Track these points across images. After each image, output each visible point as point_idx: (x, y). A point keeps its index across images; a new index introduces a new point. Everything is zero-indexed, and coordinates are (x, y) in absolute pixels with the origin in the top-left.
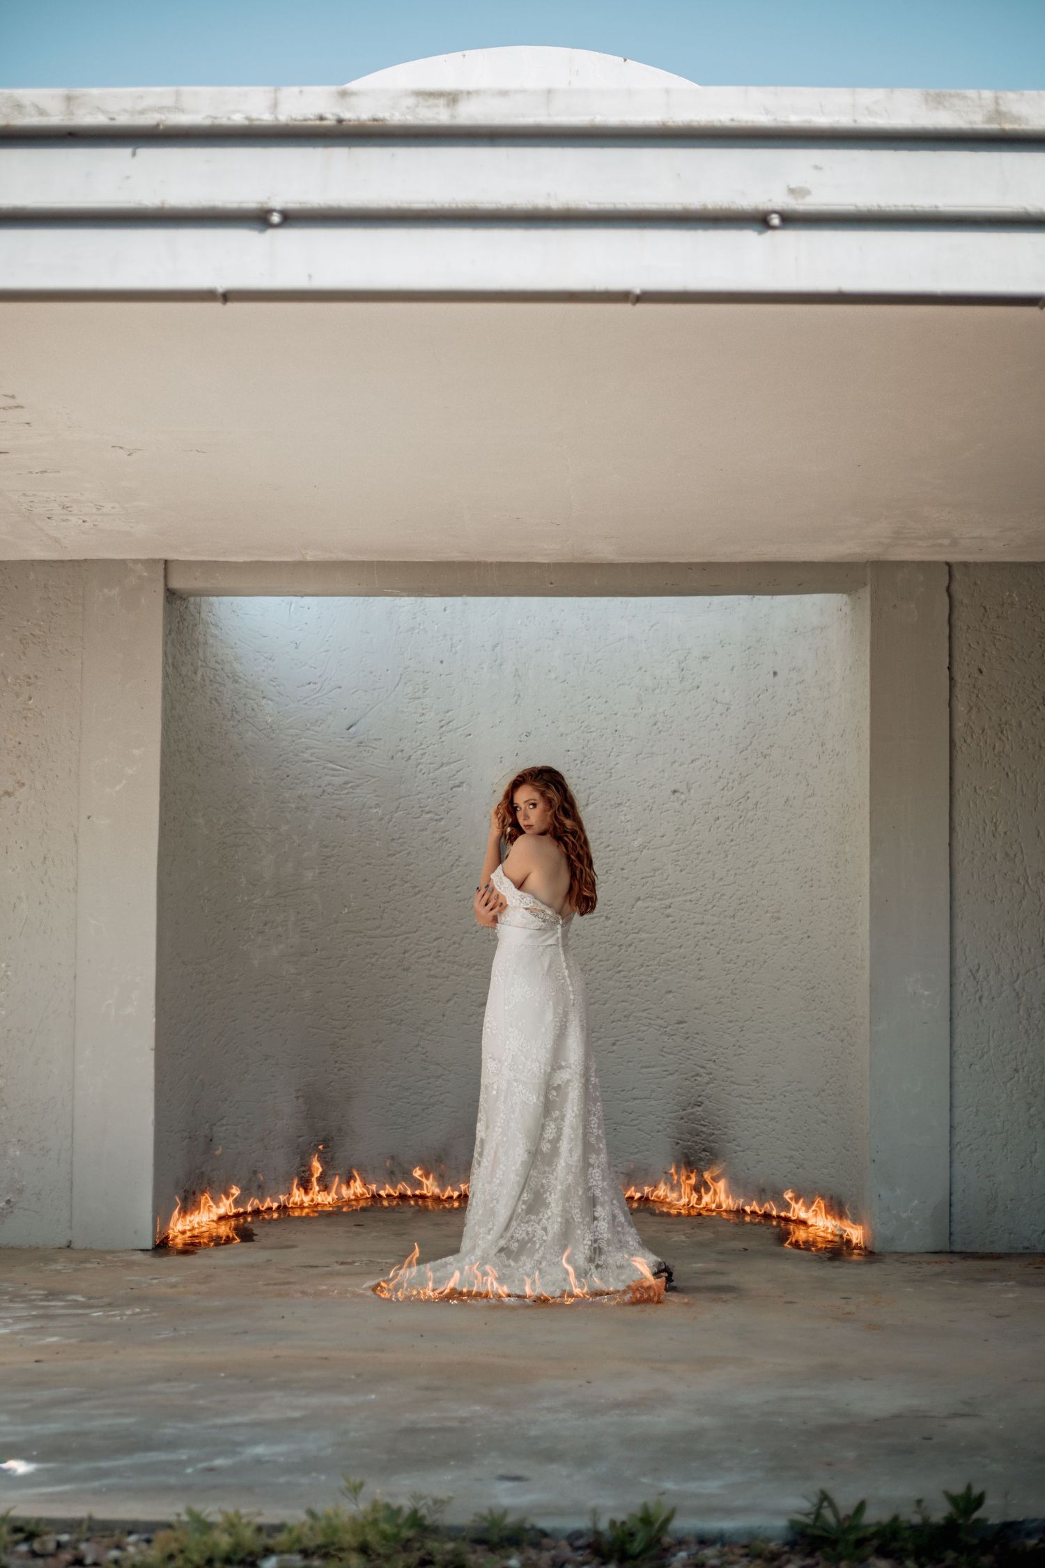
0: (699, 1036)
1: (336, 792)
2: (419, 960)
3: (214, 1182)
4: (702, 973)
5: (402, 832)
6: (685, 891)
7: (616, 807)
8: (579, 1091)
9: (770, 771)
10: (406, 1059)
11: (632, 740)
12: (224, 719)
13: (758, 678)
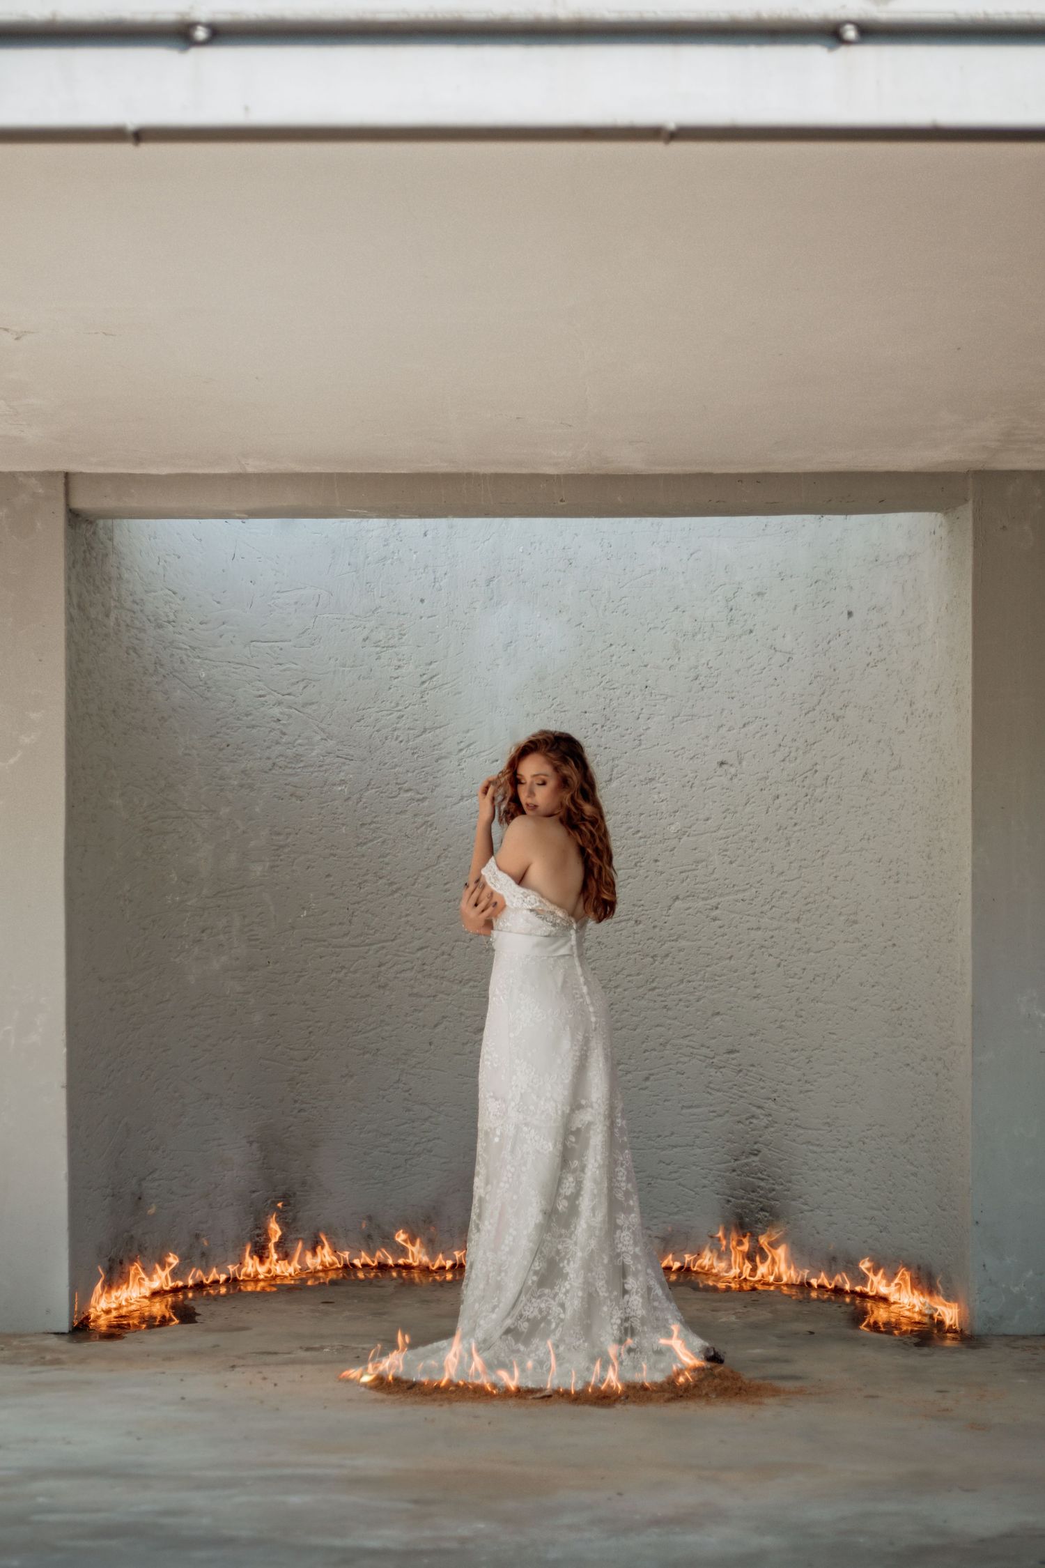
0: (754, 1069)
1: (290, 765)
2: (398, 975)
3: (145, 1249)
4: (758, 991)
5: (374, 815)
6: (736, 888)
7: (647, 784)
8: (604, 1136)
9: (844, 738)
10: (384, 1097)
11: (667, 698)
12: (145, 673)
13: (827, 620)
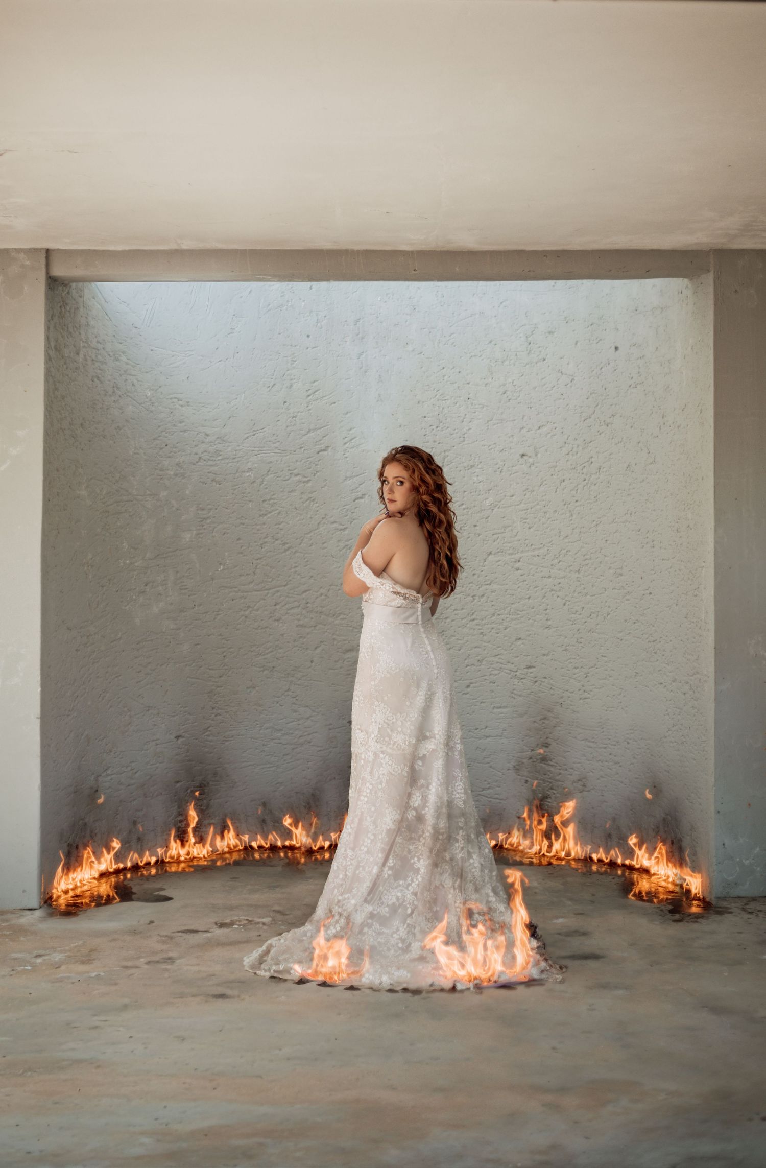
0: (546, 680)
1: (212, 458)
2: (289, 612)
3: (96, 834)
4: (549, 623)
5: (272, 493)
6: (533, 547)
7: (469, 469)
8: (442, 761)
9: (613, 438)
10: (278, 702)
11: (483, 407)
12: (106, 395)
13: (600, 353)
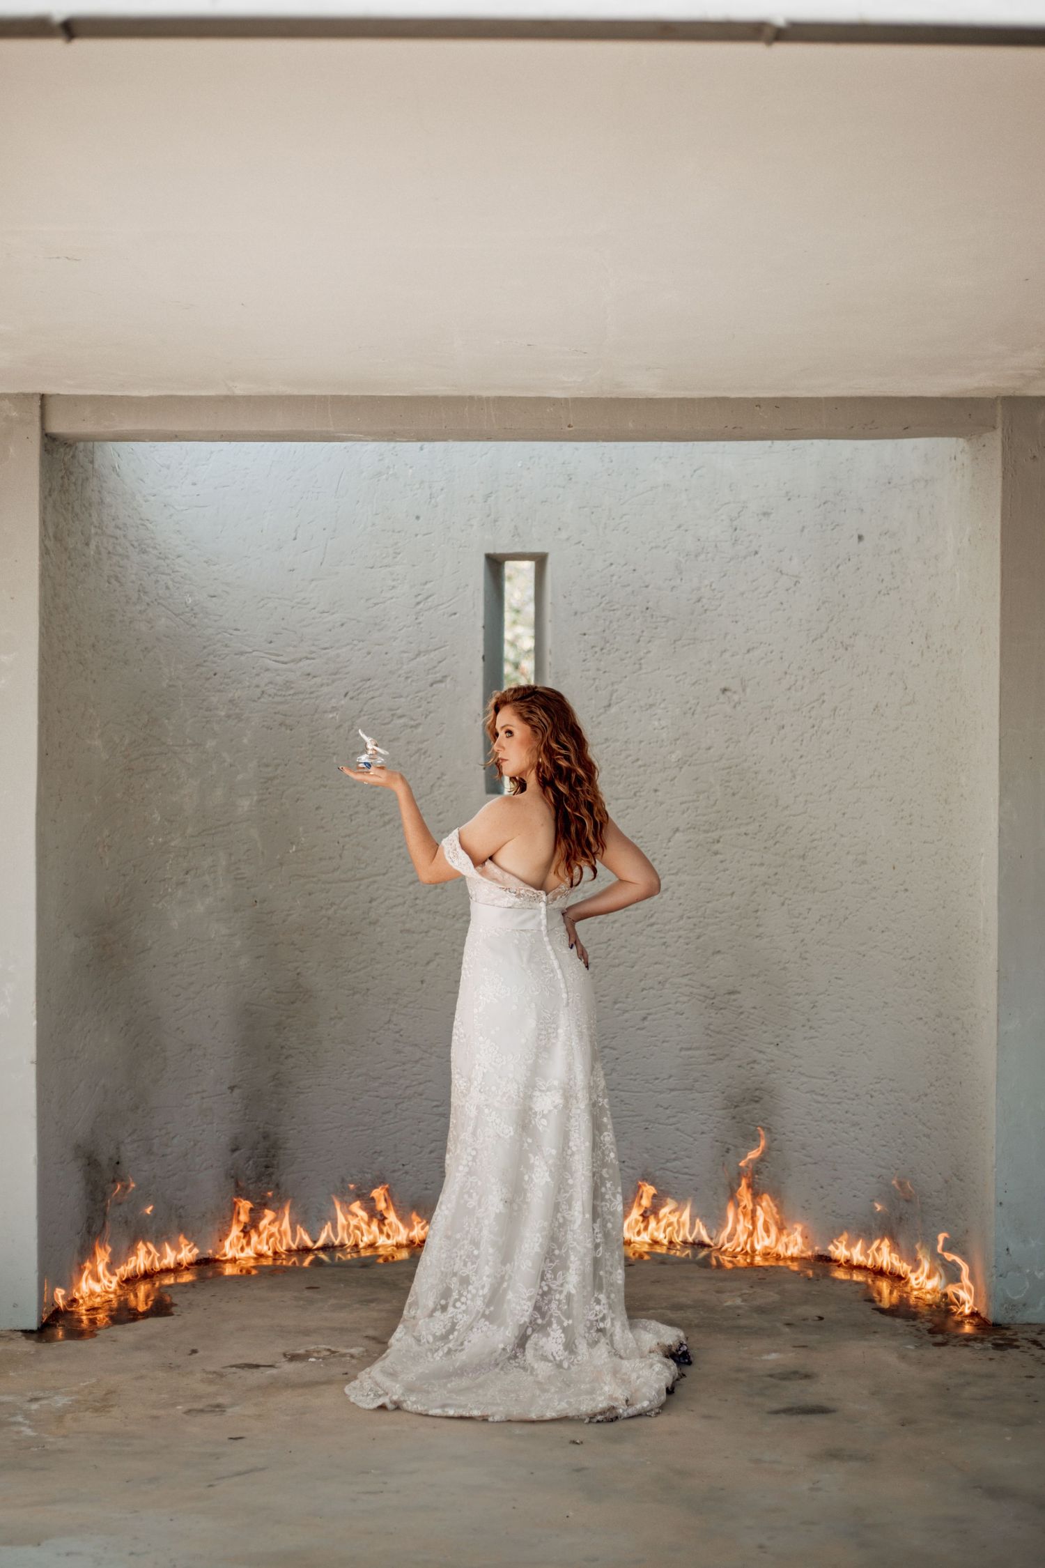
0: (756, 1012)
1: (280, 693)
4: (761, 930)
6: (738, 821)
7: (647, 710)
9: (854, 667)
10: (373, 1039)
11: (667, 621)
12: (127, 602)
13: (836, 544)
